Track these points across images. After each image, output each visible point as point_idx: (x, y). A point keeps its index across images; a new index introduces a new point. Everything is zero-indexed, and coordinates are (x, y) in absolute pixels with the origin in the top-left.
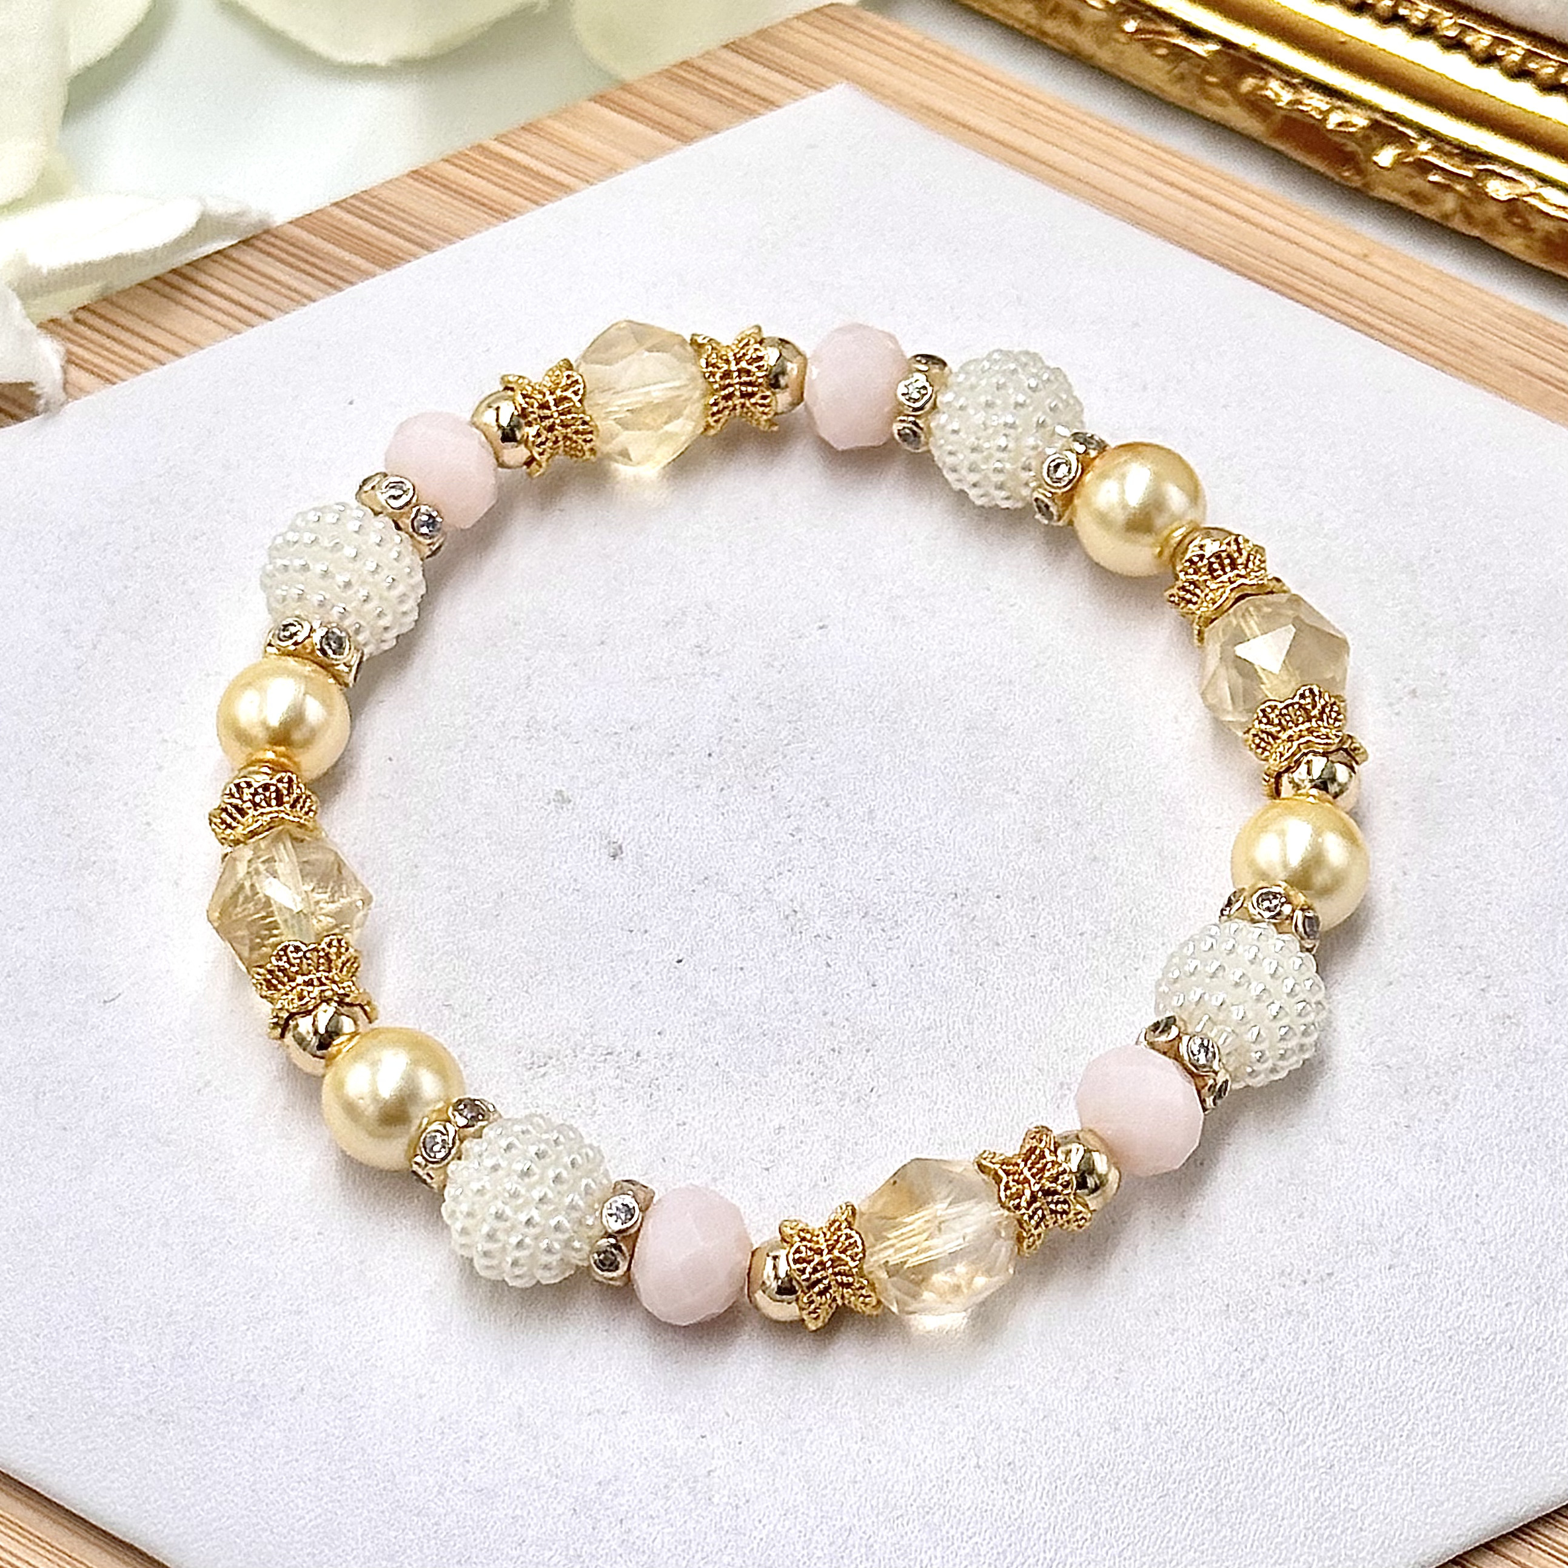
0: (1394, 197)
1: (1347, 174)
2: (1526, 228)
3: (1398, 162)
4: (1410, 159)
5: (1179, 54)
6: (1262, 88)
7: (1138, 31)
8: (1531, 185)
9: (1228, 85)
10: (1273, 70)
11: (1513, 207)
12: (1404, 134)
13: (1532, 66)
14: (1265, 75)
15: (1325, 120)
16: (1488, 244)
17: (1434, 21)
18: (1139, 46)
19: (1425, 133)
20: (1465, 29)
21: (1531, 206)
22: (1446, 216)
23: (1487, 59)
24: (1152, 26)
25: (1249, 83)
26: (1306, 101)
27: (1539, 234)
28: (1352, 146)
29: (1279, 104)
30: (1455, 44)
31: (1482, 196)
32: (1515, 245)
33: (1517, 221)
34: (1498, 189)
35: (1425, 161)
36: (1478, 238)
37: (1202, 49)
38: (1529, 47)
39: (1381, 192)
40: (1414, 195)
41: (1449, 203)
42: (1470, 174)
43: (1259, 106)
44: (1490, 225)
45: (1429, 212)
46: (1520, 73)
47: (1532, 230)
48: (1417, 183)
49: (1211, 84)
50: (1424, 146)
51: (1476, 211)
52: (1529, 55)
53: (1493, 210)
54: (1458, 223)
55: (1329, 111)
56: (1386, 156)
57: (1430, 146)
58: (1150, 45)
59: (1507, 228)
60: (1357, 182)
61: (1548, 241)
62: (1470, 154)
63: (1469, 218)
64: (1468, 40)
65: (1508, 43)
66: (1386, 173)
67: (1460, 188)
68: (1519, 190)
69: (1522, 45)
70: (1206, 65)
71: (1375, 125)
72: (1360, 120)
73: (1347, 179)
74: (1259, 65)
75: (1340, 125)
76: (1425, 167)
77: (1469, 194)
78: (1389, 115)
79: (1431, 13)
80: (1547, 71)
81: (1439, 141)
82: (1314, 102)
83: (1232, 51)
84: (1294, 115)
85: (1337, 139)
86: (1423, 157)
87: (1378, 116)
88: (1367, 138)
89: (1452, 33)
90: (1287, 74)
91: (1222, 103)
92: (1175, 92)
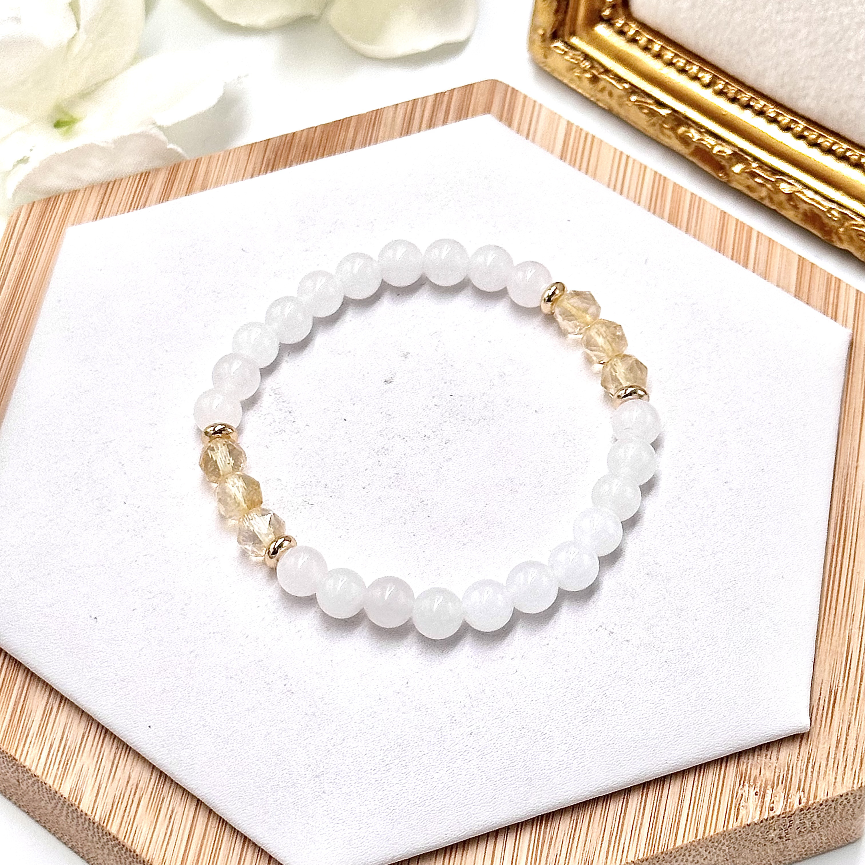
0: (739, 187)
1: (720, 175)
2: (796, 207)
3: (743, 171)
4: (747, 170)
5: (652, 113)
6: (688, 132)
7: (637, 101)
8: (799, 187)
9: (673, 129)
10: (693, 125)
11: (790, 196)
12: (747, 159)
13: (806, 133)
14: (690, 126)
15: (713, 148)
16: (779, 214)
17: (765, 109)
18: (636, 108)
19: (756, 159)
20: (778, 114)
21: (799, 197)
22: (762, 199)
23: (787, 129)
24: (643, 100)
25: (682, 130)
26: (706, 139)
27: (801, 211)
28: (723, 163)
29: (694, 140)
30: (773, 121)
31: (778, 191)
32: (790, 214)
33: (792, 203)
34: (785, 188)
35: (755, 172)
36: (775, 210)
37: (664, 112)
38: (805, 125)
39: (734, 185)
40: (748, 187)
41: (764, 193)
42: (773, 180)
43: (685, 140)
44: (780, 204)
45: (754, 196)
46: (800, 137)
47: (798, 208)
48: (750, 182)
49: (666, 128)
50: (755, 165)
51: (775, 197)
52: (806, 128)
53: (783, 198)
54: (767, 202)
55: (716, 145)
56: (738, 168)
57: (757, 165)
58: (641, 108)
59: (787, 206)
60: (725, 179)
61: (805, 214)
62: (775, 171)
63: (771, 200)
64: (780, 118)
65: (796, 122)
66: (736, 175)
67: (769, 186)
68: (794, 189)
69: (802, 124)
70: (665, 119)
71: (735, 154)
72: (728, 151)
73: (721, 177)
74: (686, 121)
75: (719, 151)
76: (754, 175)
77: (772, 189)
78: (741, 150)
79: (765, 105)
80: (812, 137)
81: (762, 164)
82: (709, 141)
83: (676, 115)
84: (701, 146)
85: (718, 158)
86: (754, 170)
87: (737, 150)
88: (730, 159)
89: (773, 115)
90: (699, 127)
91: (669, 137)
92: (652, 131)
